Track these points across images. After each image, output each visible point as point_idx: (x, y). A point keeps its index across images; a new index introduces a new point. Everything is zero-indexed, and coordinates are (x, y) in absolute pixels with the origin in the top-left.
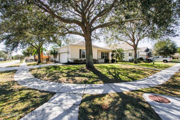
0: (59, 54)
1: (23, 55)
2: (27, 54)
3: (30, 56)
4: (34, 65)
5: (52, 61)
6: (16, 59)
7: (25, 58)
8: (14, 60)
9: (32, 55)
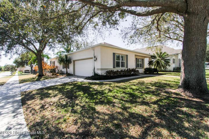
0: (74, 61)
1: (15, 65)
2: (20, 63)
3: (25, 66)
4: (32, 81)
5: (62, 73)
6: (5, 71)
7: (19, 69)
8: (3, 72)
9: (27, 65)
